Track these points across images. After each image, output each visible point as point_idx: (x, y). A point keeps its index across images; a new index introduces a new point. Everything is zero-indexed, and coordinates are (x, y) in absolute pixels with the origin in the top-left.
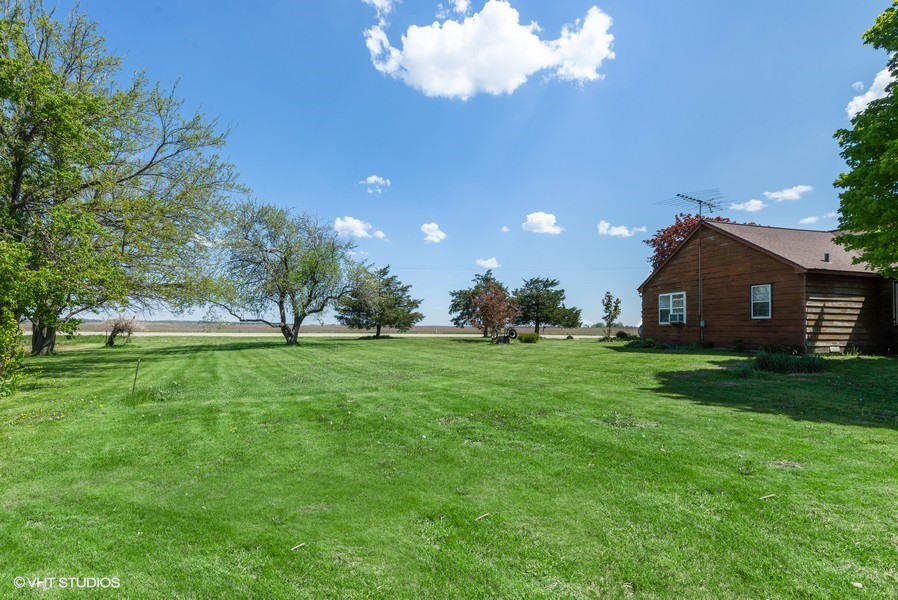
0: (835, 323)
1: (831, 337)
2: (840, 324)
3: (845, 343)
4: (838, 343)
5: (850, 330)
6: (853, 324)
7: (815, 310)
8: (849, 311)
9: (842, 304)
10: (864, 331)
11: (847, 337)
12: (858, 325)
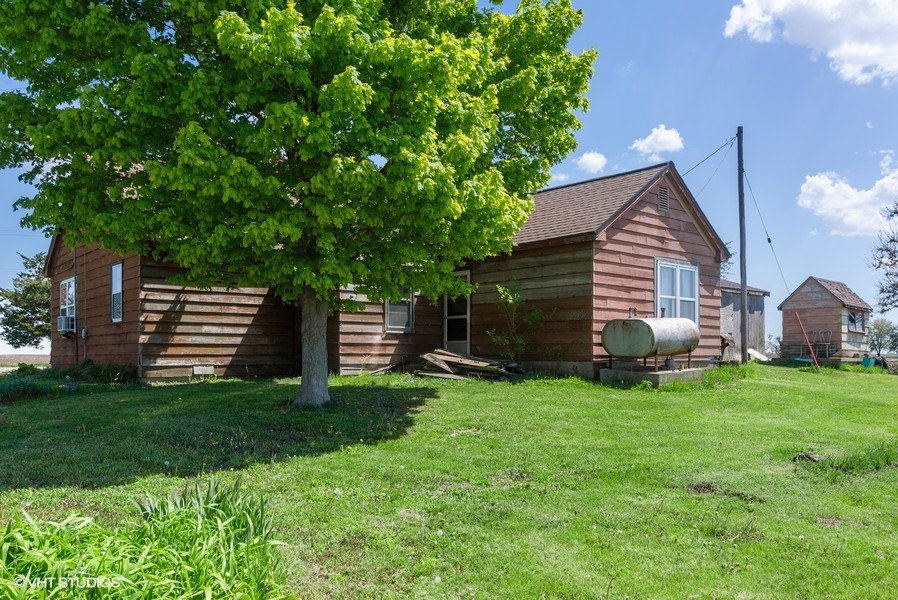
0: (206, 329)
1: (197, 351)
2: (215, 330)
3: (227, 361)
4: (212, 361)
5: (238, 340)
6: (243, 331)
7: (160, 307)
8: (234, 310)
9: (221, 299)
10: (265, 341)
11: (233, 351)
12: (254, 331)
